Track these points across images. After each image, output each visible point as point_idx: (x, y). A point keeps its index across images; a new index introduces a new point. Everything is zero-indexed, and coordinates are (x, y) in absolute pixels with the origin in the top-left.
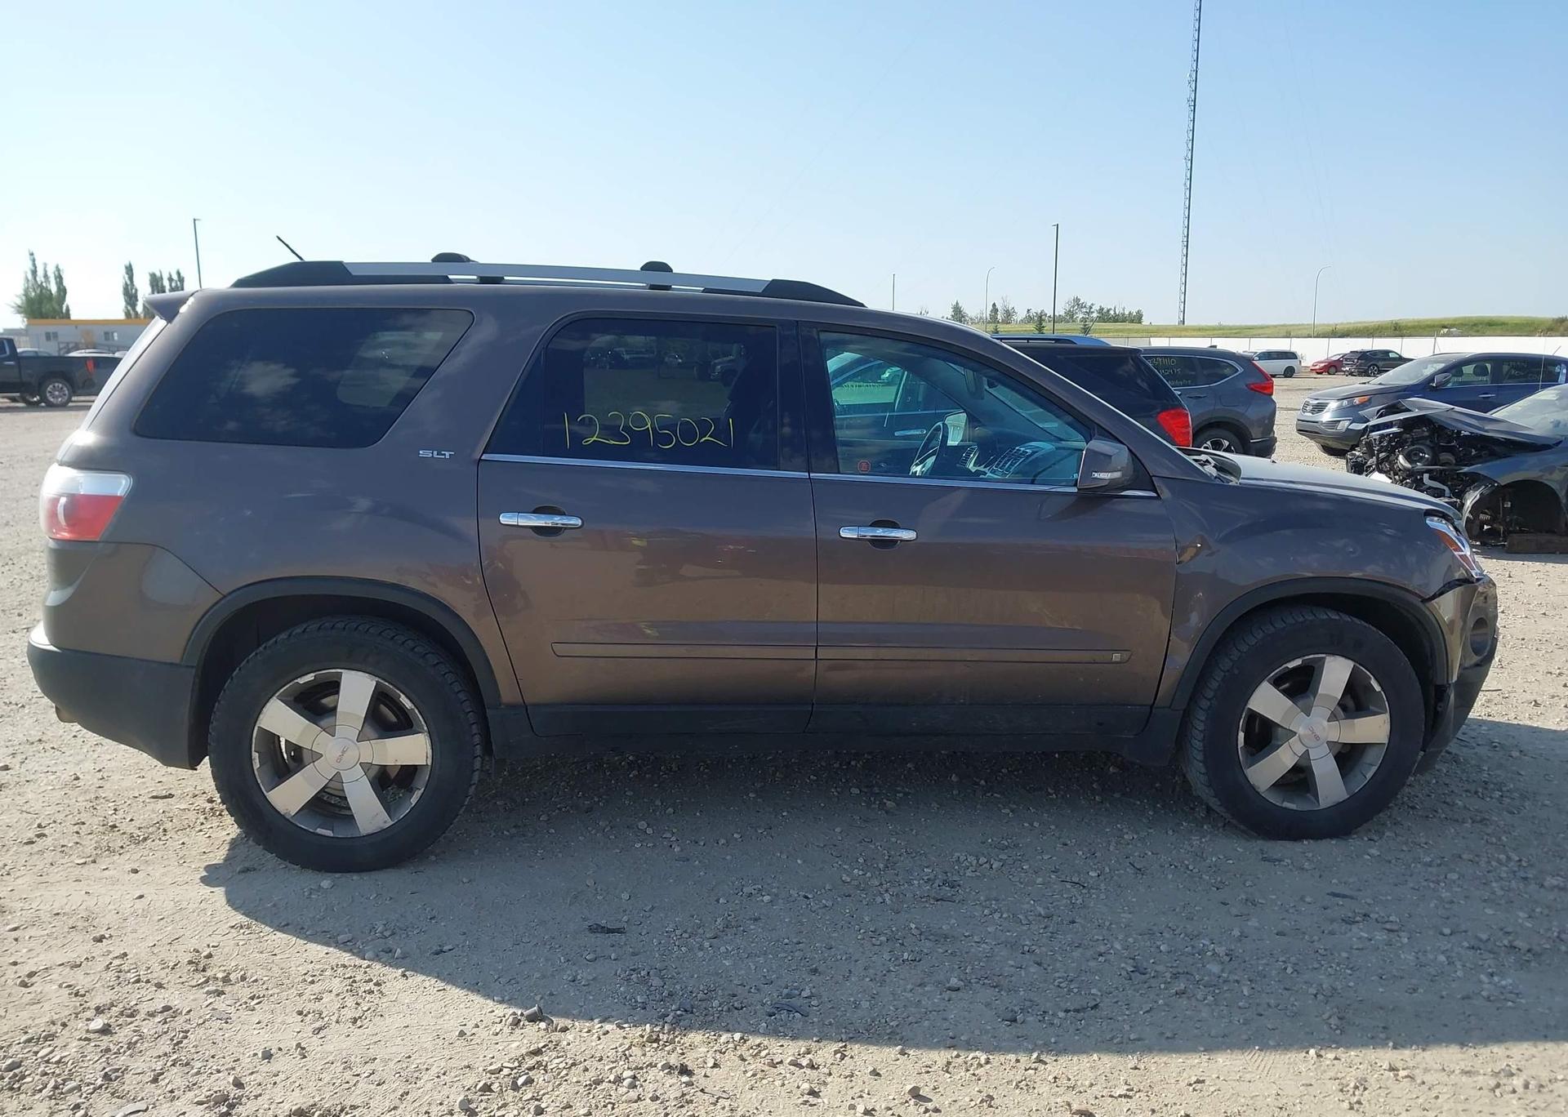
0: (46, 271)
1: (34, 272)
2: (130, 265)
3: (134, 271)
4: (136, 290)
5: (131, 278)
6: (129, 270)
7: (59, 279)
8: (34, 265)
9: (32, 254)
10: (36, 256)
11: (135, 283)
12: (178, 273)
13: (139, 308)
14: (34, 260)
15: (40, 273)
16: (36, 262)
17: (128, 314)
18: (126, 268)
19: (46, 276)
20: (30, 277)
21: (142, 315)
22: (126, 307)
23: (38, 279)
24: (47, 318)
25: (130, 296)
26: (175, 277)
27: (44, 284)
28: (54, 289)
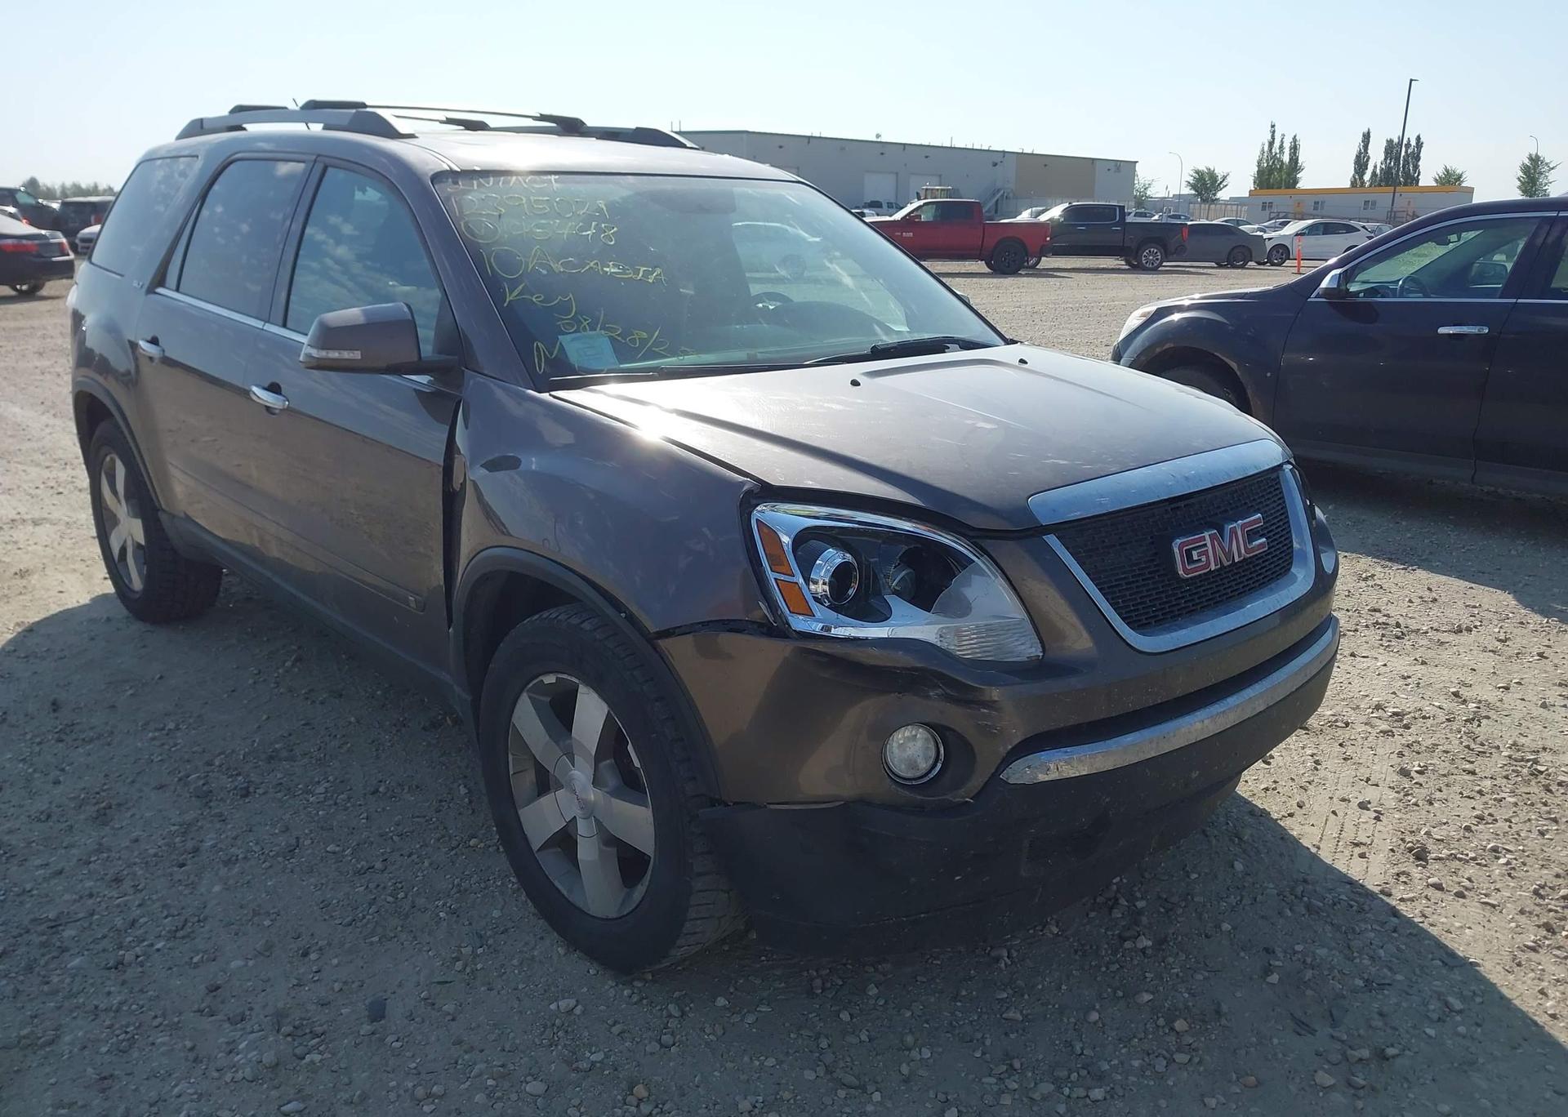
0: (1282, 142)
1: (1271, 144)
2: (1369, 133)
3: (1371, 139)
4: (1369, 158)
5: (1366, 147)
6: (1367, 137)
7: (1295, 148)
8: (1273, 137)
9: (1273, 126)
10: (1276, 128)
11: (1369, 151)
12: (1418, 138)
13: (1367, 177)
14: (1274, 132)
15: (1277, 144)
16: (1276, 134)
17: (1353, 184)
18: (1364, 135)
19: (1281, 147)
20: (1266, 148)
21: (1368, 184)
22: (1354, 176)
23: (1273, 151)
24: (1273, 188)
25: (1361, 163)
26: (1413, 143)
27: (1278, 156)
28: (1286, 158)
